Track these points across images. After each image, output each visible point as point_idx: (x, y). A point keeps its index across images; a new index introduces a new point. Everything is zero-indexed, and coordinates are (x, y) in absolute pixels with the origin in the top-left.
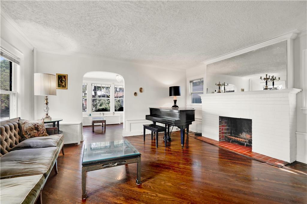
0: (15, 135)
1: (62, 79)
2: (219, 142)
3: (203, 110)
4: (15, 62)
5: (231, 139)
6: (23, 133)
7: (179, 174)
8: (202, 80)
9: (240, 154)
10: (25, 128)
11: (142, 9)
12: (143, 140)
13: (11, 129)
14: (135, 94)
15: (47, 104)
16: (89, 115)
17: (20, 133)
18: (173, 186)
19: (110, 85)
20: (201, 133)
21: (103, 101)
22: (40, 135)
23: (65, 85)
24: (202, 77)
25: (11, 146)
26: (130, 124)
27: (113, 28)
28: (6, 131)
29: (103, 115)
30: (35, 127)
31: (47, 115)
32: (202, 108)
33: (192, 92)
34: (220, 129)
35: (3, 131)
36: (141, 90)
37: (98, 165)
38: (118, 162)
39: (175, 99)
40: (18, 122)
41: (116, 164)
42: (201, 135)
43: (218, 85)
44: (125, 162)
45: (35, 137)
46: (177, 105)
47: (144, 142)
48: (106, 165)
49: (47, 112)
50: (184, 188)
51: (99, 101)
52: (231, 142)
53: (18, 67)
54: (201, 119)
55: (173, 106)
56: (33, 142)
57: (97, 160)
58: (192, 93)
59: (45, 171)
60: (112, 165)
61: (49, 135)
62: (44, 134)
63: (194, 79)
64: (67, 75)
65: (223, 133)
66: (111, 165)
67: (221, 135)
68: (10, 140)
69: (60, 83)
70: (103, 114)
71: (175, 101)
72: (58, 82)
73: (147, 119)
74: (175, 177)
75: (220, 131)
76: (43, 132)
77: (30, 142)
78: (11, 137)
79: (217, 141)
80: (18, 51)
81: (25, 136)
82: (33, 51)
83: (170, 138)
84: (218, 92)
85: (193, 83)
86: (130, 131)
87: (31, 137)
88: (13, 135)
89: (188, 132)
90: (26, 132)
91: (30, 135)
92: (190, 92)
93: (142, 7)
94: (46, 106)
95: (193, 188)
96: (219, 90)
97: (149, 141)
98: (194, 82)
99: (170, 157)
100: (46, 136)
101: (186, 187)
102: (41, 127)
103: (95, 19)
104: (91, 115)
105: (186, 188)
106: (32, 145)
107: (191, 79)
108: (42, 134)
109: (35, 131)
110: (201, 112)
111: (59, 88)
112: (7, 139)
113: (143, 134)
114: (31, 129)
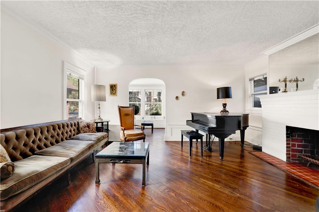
0: (74, 130)
1: (113, 88)
2: (286, 162)
3: (263, 116)
4: (81, 79)
5: (308, 161)
6: (80, 129)
7: (191, 187)
8: (265, 76)
9: (313, 185)
10: (81, 125)
11: (149, 16)
12: (181, 146)
13: (71, 126)
14: (177, 98)
15: (99, 108)
16: (142, 118)
17: (78, 129)
18: (175, 197)
19: (161, 90)
20: (261, 147)
21: (158, 106)
22: (90, 132)
23: (115, 92)
24: (264, 73)
25: (70, 136)
26: (172, 128)
27: (136, 39)
28: (68, 126)
29: (155, 119)
30: (87, 126)
31: (99, 116)
32: (262, 114)
33: (253, 93)
34: (287, 144)
35: (65, 126)
36: (183, 94)
37: (107, 159)
38: (124, 160)
39: (224, 103)
40: (78, 121)
41: (122, 162)
42: (262, 150)
43: (295, 81)
44: (130, 161)
45: (87, 132)
46: (227, 110)
47: (182, 149)
48: (113, 160)
49: (100, 114)
50: (185, 202)
51: (155, 106)
52: (309, 166)
53: (83, 82)
54: (261, 128)
55: (222, 111)
56: (82, 136)
57: (106, 155)
58: (252, 95)
59: (73, 156)
60: (119, 161)
61: (97, 132)
62: (93, 131)
63: (255, 76)
64: (117, 84)
65: (293, 151)
66: (117, 161)
67: (291, 153)
68: (69, 133)
69: (112, 91)
70: (155, 117)
71: (225, 105)
72: (111, 91)
73: (187, 124)
74: (185, 189)
75: (287, 147)
76: (93, 130)
77: (80, 136)
78: (70, 131)
79: (283, 161)
80: (82, 70)
81: (81, 131)
82: (94, 68)
83: (211, 148)
84: (283, 92)
85: (254, 81)
86: (172, 136)
87: (84, 133)
88: (72, 130)
89: (243, 145)
90: (82, 128)
91: (83, 131)
92: (250, 93)
93: (148, 14)
94: (99, 110)
95: (195, 206)
96: (285, 88)
97: (187, 148)
98: (256, 79)
99: (196, 168)
100: (95, 132)
101: (187, 202)
102: (91, 126)
103: (119, 35)
104: (144, 118)
105: (187, 204)
106: (81, 138)
107: (251, 77)
108: (92, 131)
109: (87, 128)
110: (261, 119)
111: (111, 95)
112: (68, 132)
113: (181, 140)
114: (85, 127)
